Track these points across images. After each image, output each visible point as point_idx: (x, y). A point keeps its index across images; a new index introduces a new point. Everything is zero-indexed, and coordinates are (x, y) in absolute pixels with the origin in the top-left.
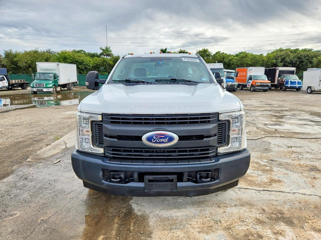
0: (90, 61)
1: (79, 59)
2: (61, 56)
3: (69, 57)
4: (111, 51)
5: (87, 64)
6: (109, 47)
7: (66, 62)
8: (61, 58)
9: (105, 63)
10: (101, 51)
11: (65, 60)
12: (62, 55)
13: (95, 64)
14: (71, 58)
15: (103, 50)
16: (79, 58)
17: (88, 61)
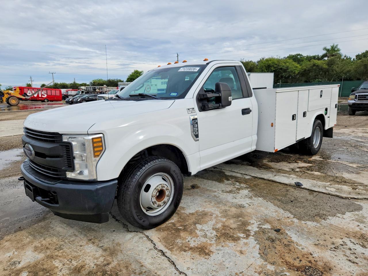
0: (297, 67)
1: (284, 66)
2: (264, 65)
3: (273, 65)
4: (338, 50)
5: (292, 71)
6: (337, 46)
7: (269, 70)
8: (264, 67)
9: (314, 68)
10: (325, 52)
11: (268, 68)
12: (266, 63)
13: (302, 69)
14: (275, 66)
15: (328, 50)
16: (284, 64)
17: (294, 67)
